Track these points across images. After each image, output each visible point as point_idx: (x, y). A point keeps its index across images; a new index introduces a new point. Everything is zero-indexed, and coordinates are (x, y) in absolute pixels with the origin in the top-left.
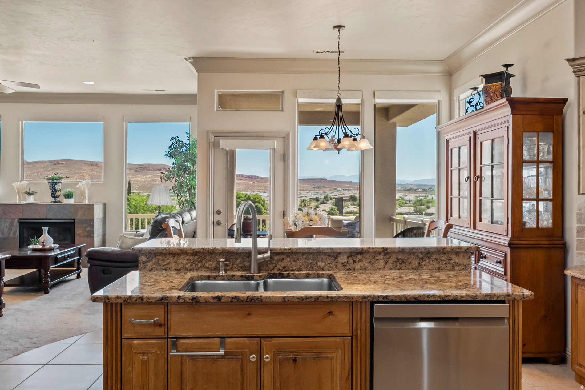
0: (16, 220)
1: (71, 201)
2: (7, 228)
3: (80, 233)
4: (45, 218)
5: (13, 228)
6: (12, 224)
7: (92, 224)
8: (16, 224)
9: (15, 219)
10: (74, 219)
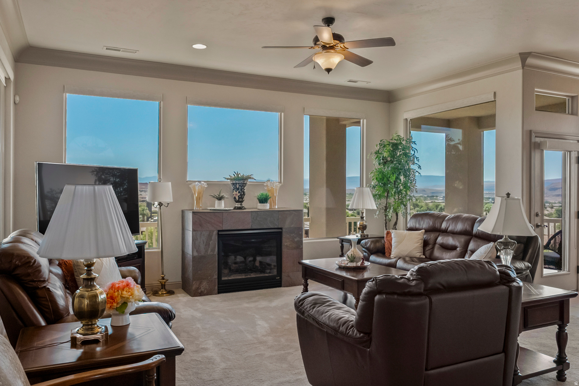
0: (215, 233)
1: (267, 206)
2: (204, 243)
3: (288, 245)
4: (249, 228)
5: (210, 243)
6: (210, 237)
7: (300, 233)
8: (215, 237)
9: (213, 231)
10: (281, 229)
